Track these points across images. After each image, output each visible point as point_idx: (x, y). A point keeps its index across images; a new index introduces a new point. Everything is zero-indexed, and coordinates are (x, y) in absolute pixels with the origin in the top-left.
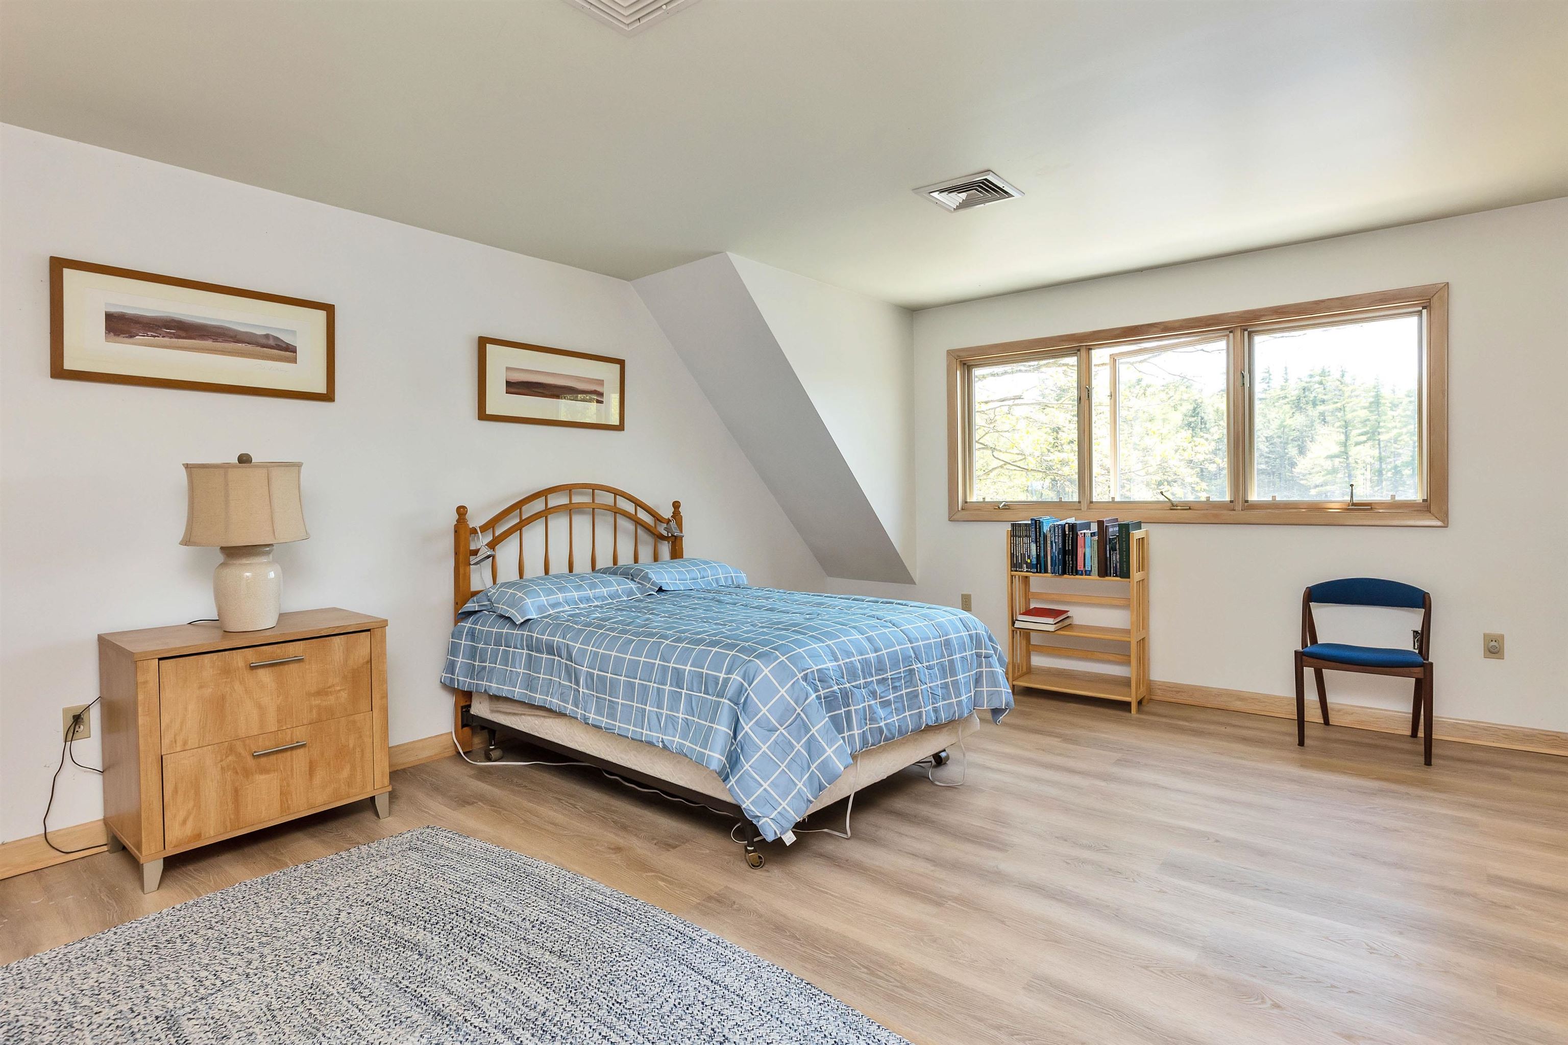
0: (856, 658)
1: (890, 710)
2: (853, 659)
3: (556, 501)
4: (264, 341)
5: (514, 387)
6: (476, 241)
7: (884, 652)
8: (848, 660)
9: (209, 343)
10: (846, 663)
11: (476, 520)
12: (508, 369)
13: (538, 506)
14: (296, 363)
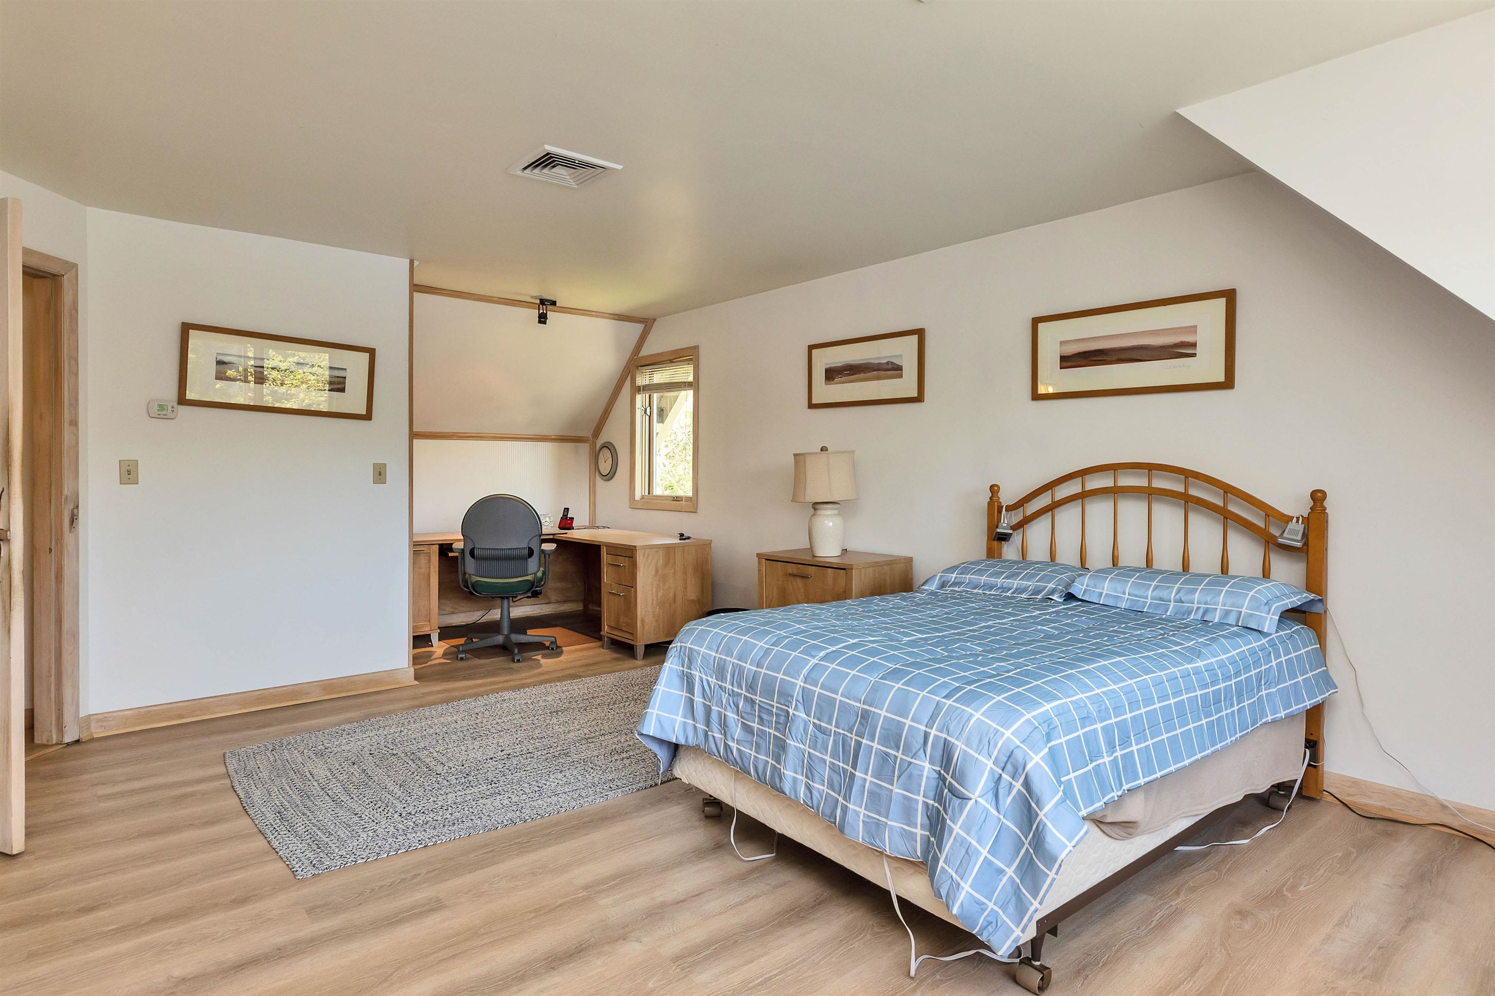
0: (733, 660)
1: (749, 739)
2: (728, 659)
3: (1095, 483)
4: (886, 367)
5: (1068, 361)
6: (1046, 222)
7: (763, 671)
8: (724, 657)
9: (862, 375)
10: (721, 658)
11: (1007, 497)
12: (1061, 343)
13: (1072, 488)
14: (902, 377)
